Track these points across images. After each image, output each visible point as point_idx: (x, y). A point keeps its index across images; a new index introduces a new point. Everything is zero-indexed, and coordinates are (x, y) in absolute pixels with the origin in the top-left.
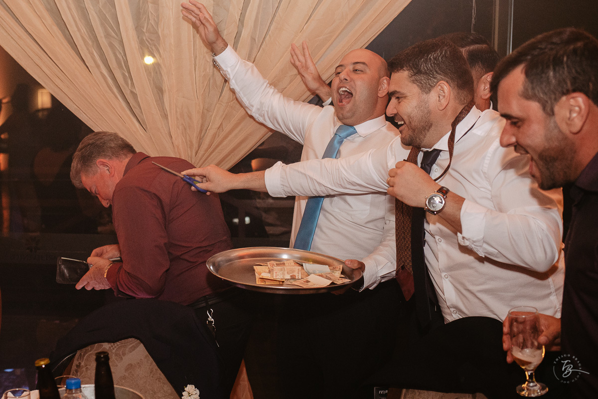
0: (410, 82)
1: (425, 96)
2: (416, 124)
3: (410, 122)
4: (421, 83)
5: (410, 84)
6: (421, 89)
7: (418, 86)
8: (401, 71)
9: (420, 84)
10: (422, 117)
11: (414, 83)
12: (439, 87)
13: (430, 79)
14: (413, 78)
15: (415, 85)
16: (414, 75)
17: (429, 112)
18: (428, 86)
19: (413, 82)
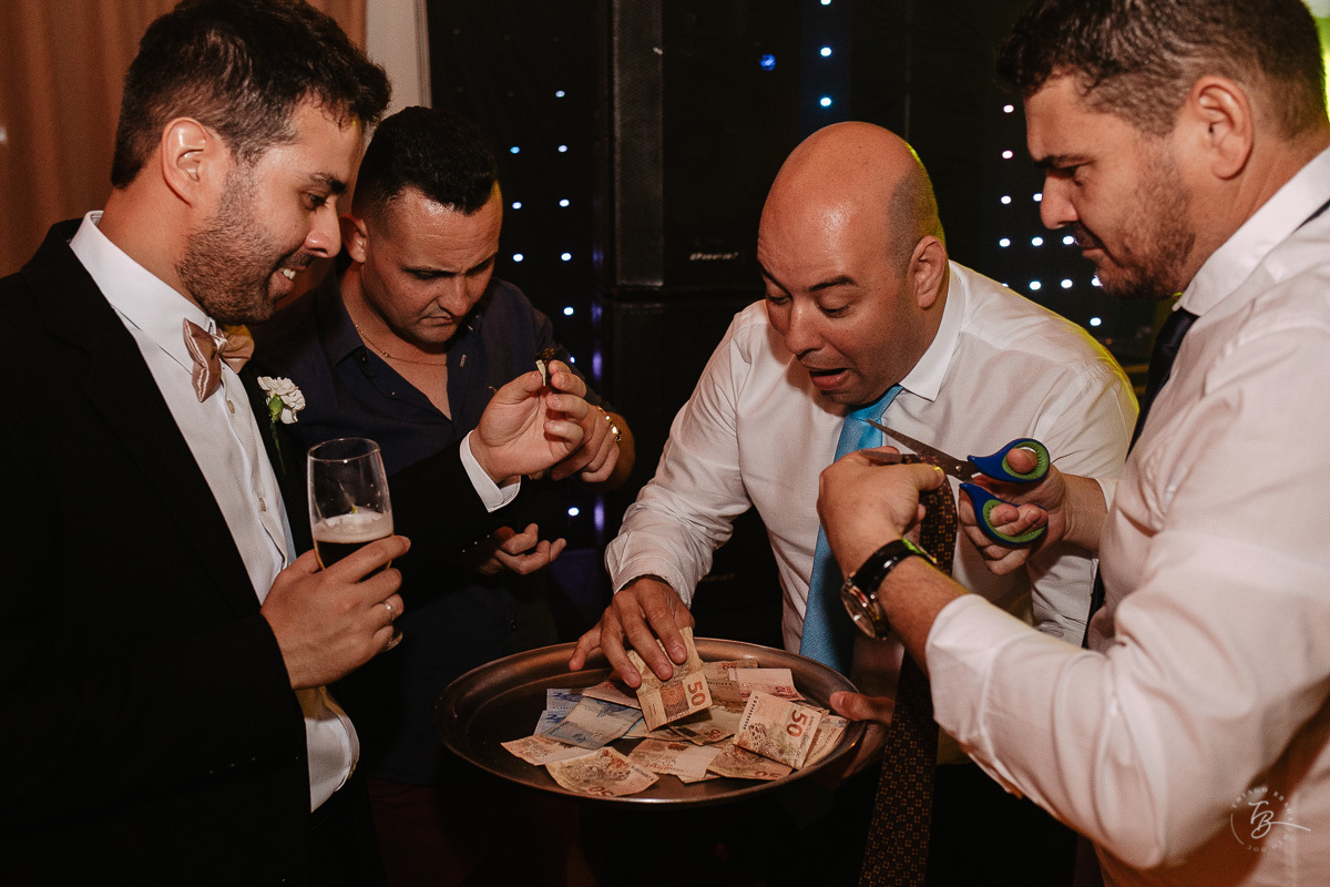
0: (1089, 112)
1: (1156, 146)
2: (1147, 249)
3: (1127, 250)
4: (1132, 106)
5: (1091, 119)
6: (1136, 125)
7: (1122, 116)
8: (1050, 82)
9: (1126, 110)
10: (1163, 218)
11: (1102, 111)
12: (1204, 101)
13: (1161, 85)
14: (1095, 95)
15: (1108, 119)
16: (1097, 84)
17: (1185, 197)
18: (1161, 109)
19: (1098, 108)
